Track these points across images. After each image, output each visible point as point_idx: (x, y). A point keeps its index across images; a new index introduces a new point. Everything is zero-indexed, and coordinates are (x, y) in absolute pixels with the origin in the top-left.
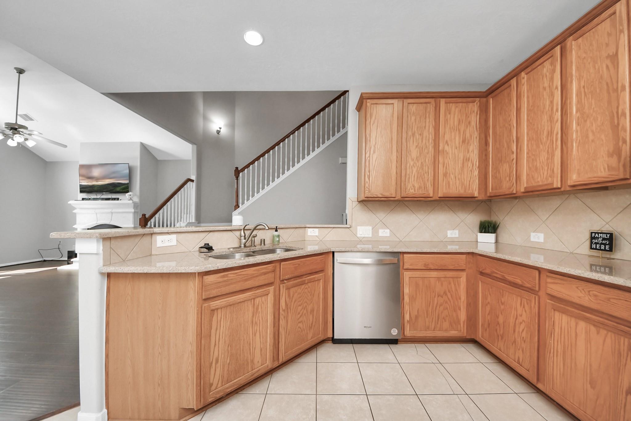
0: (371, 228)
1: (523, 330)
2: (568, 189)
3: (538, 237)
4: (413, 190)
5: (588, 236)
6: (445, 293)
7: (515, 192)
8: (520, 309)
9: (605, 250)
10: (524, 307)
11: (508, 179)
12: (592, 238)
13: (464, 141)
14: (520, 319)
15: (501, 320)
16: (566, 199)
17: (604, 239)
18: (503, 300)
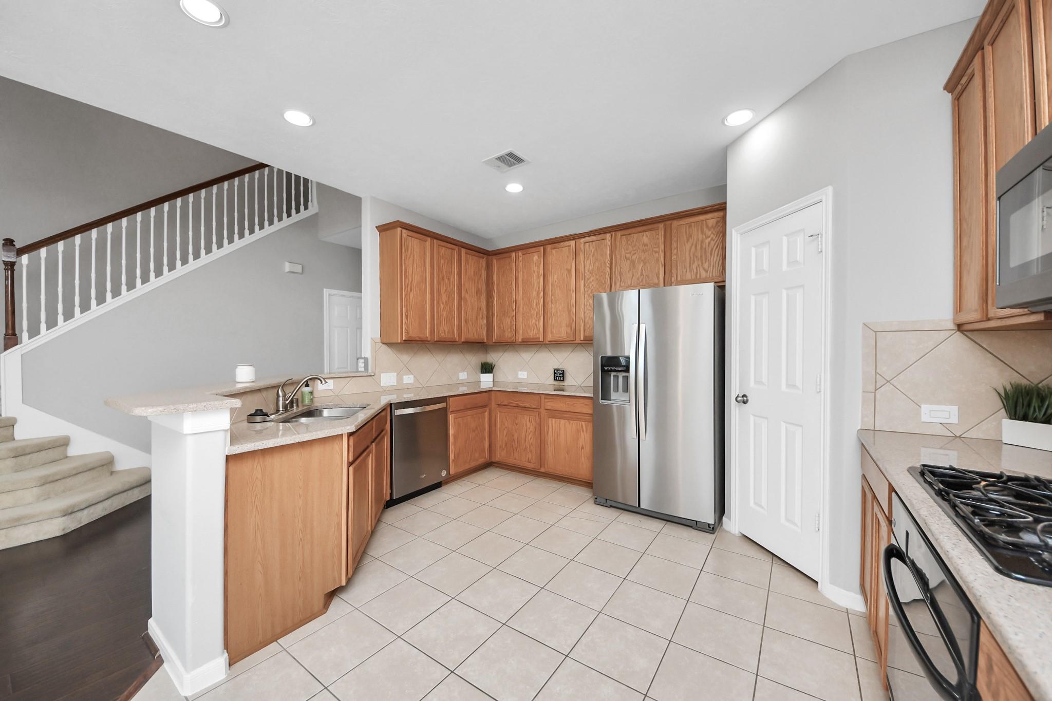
0: (395, 374)
1: (531, 438)
2: (547, 342)
3: (523, 375)
4: (444, 334)
5: (552, 372)
6: (477, 428)
7: (514, 341)
8: (528, 424)
9: (561, 380)
10: (531, 422)
11: (509, 330)
12: (555, 373)
13: (477, 292)
14: (529, 431)
15: (516, 437)
16: (540, 348)
17: (560, 374)
18: (517, 422)
